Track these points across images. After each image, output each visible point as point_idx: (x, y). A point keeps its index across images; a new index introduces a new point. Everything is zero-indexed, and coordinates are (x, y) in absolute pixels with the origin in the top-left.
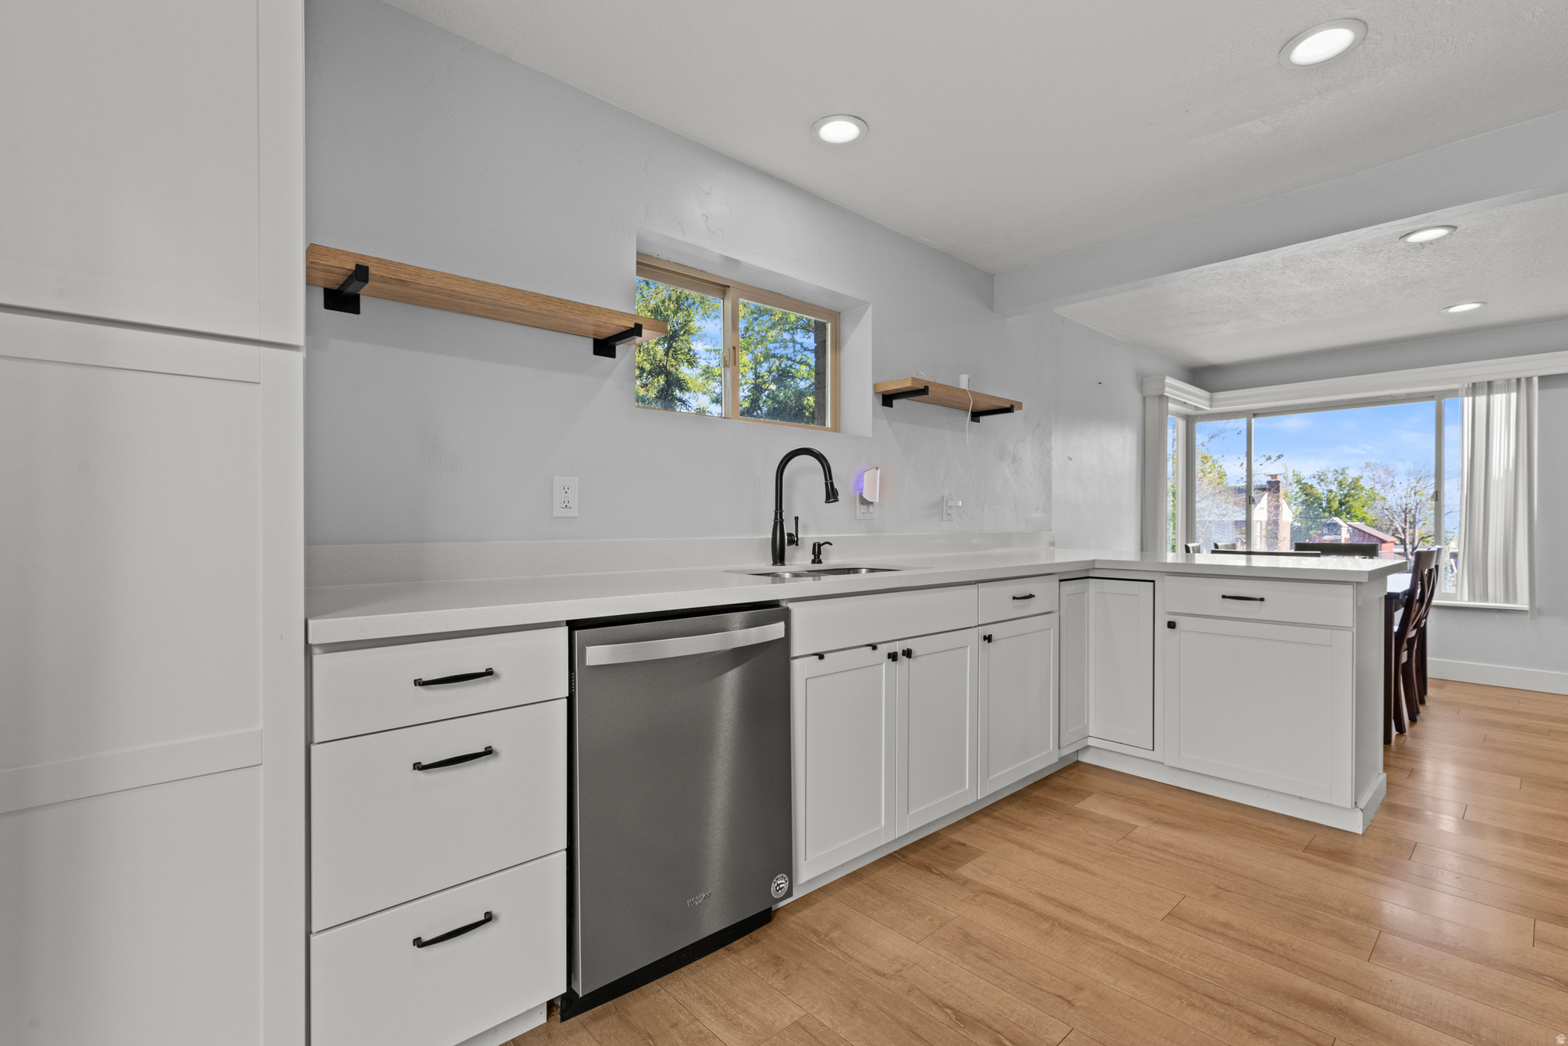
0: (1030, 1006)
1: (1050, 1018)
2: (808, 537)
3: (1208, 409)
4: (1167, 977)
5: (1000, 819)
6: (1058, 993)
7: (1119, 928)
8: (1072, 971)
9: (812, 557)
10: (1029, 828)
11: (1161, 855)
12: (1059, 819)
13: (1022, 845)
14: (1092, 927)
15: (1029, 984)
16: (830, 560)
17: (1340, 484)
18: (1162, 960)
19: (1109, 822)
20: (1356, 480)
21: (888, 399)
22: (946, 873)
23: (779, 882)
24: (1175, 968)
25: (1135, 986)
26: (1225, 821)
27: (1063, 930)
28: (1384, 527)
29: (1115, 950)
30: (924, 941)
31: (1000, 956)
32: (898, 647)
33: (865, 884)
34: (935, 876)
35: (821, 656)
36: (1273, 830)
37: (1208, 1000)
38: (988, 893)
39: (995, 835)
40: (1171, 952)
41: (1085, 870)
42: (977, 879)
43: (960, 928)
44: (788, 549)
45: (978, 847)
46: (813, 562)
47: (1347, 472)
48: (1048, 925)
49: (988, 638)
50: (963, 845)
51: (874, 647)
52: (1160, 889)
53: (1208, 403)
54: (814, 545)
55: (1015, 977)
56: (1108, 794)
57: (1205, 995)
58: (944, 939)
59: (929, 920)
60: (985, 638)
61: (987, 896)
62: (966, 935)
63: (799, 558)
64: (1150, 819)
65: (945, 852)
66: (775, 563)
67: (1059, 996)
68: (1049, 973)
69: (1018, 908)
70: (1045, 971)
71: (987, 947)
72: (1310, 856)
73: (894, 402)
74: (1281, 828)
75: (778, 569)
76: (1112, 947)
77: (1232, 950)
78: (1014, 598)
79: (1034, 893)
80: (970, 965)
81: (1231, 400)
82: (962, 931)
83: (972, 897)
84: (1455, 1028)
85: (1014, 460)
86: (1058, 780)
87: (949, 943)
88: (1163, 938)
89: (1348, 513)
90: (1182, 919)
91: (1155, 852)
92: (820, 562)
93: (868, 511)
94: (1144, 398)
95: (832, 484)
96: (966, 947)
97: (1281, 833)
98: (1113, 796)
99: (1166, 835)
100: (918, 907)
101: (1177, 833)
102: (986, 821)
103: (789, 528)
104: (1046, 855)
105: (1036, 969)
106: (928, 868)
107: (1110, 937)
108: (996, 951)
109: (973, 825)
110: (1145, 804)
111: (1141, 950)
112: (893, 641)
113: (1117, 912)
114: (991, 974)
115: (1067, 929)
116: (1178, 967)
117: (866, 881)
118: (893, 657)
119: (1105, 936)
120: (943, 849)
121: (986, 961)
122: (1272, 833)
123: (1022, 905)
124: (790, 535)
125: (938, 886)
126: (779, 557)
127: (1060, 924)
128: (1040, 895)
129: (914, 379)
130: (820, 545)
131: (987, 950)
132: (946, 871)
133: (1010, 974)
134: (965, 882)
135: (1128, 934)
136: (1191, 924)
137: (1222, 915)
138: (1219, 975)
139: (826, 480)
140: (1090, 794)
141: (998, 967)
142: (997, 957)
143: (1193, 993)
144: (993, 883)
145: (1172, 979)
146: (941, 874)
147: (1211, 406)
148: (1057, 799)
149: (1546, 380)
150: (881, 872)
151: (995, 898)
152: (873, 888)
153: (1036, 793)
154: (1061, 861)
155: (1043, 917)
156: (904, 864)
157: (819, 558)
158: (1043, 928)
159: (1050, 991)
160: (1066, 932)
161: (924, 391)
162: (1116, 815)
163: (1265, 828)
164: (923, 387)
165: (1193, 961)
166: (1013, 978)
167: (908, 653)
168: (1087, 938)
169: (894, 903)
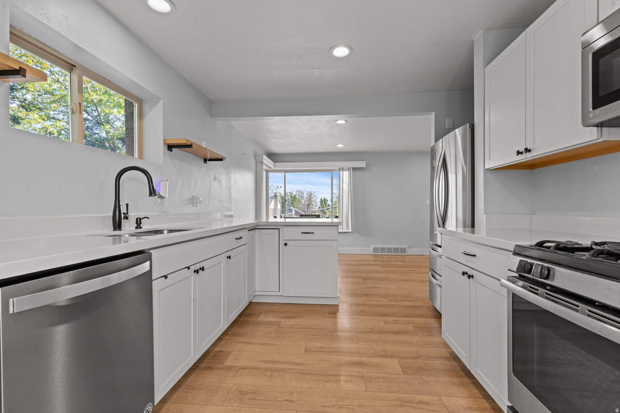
0: (279, 410)
1: (287, 411)
2: (133, 215)
3: (273, 168)
4: (315, 374)
5: (232, 335)
6: (286, 399)
7: (293, 363)
8: (286, 387)
9: (136, 225)
10: (245, 335)
11: (293, 330)
12: (254, 327)
13: (245, 343)
14: (285, 366)
15: (274, 401)
16: (146, 226)
17: (291, 197)
18: (311, 369)
19: (271, 323)
20: (295, 196)
21: (170, 147)
22: (220, 367)
23: (147, 409)
24: (315, 370)
25: (308, 383)
26: (305, 311)
27: (275, 372)
28: (302, 210)
29: (296, 372)
30: (224, 403)
31: (258, 395)
32: (198, 267)
33: (184, 388)
34: (216, 371)
35: (166, 277)
36: (318, 310)
37: (329, 377)
38: (241, 369)
39: (233, 342)
40: (312, 364)
41: (272, 345)
42: (234, 365)
43: (237, 390)
44: (123, 221)
45: (228, 350)
46: (137, 228)
47: (293, 193)
48: (270, 373)
49: (229, 257)
50: (222, 351)
51: (189, 268)
52: (298, 342)
53: (273, 166)
54: (137, 219)
55: (268, 401)
56: (267, 312)
57: (328, 375)
58: (232, 398)
59: (222, 392)
60: (228, 257)
61: (241, 370)
62: (241, 392)
63: (129, 226)
64: (284, 317)
65: (216, 358)
66: (115, 229)
67: (287, 400)
68: (279, 392)
69: (256, 370)
70: (277, 392)
71: (251, 393)
72: (331, 316)
73: (173, 149)
74: (320, 309)
75: (117, 232)
76: (294, 371)
77: (327, 356)
78: (236, 239)
79: (259, 362)
80: (248, 404)
81: (282, 166)
82: (239, 391)
83: (236, 374)
84: (383, 355)
85: (219, 181)
86: (247, 312)
87: (236, 399)
88: (308, 360)
89: (293, 206)
90: (309, 351)
91: (290, 329)
92: (141, 228)
93: (161, 202)
94: (256, 162)
95: (153, 186)
96: (243, 397)
97: (321, 310)
98: (269, 312)
99: (291, 322)
100: (215, 388)
101: (294, 320)
102: (227, 337)
103: (123, 210)
104: (256, 344)
105: (274, 393)
106: (211, 368)
107: (292, 368)
108: (256, 393)
109: (222, 341)
110: (280, 312)
111: (303, 368)
112: (195, 264)
113: (289, 357)
114: (258, 404)
115: (277, 371)
116: (316, 369)
117: (183, 387)
118: (197, 271)
119: (290, 368)
120: (214, 356)
121: (253, 399)
122: (319, 311)
123: (256, 368)
124: (124, 213)
125: (219, 375)
126: (117, 226)
127: (273, 370)
128: (261, 361)
129: (187, 140)
130: (140, 219)
131: (252, 394)
132: (220, 366)
133: (266, 400)
134: (230, 368)
135: (297, 364)
136: (313, 352)
137: (319, 345)
138: (328, 366)
139: (149, 184)
140: (260, 314)
141: (260, 400)
142: (257, 395)
143: (324, 377)
144: (241, 363)
145: (317, 375)
146: (218, 369)
147: (274, 167)
148: (250, 320)
149: (354, 169)
150: (189, 379)
151: (245, 370)
152: (189, 389)
153: (241, 319)
154: (263, 344)
155: (266, 370)
156: (199, 371)
157: (140, 225)
158: (269, 375)
159: (282, 400)
160: (277, 373)
161: (190, 146)
162: (273, 319)
163: (316, 310)
164: (190, 144)
165: (319, 365)
166: (267, 402)
167: (203, 269)
168: (285, 372)
169: (202, 392)
